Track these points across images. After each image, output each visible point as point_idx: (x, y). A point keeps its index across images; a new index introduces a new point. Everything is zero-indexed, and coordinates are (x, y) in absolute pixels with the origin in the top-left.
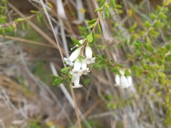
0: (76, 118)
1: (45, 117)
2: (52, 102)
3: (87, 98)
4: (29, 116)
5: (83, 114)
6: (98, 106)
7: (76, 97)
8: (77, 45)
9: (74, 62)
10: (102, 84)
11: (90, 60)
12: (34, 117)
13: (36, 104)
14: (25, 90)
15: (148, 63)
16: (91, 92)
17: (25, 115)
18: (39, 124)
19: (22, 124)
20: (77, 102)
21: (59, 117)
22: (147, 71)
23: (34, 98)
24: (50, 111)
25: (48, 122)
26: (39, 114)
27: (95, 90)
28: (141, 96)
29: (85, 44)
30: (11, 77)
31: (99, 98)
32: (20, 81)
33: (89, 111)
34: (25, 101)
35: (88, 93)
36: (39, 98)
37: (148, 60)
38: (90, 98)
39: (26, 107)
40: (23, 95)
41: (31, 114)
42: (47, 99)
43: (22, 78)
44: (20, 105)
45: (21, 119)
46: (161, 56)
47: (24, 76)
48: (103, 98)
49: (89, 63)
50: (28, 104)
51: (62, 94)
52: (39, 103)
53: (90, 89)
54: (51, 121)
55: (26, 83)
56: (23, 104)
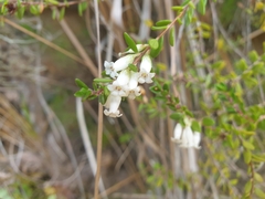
0: (93, 192)
1: (46, 178)
2: (63, 156)
3: (118, 166)
4: (21, 169)
5: (106, 188)
6: (133, 183)
7: (102, 159)
8: (131, 51)
9: (119, 72)
10: (147, 150)
11: (145, 76)
12: (29, 173)
13: (37, 153)
14: (26, 127)
15: (230, 123)
16: (127, 158)
17: (15, 166)
18: (33, 187)
19: (6, 179)
20: (101, 168)
21: (67, 182)
22: (226, 134)
23: (38, 144)
24: (56, 170)
25: (47, 186)
26: (37, 171)
27: (134, 156)
28: (205, 181)
29: (143, 52)
30: (12, 103)
31: (137, 170)
32: (24, 112)
33: (116, 187)
34: (22, 145)
35: (122, 158)
36: (45, 145)
37: (232, 117)
38: (123, 167)
39: (21, 155)
40: (23, 134)
41: (25, 168)
42: (57, 149)
43: (28, 108)
44: (11, 149)
45: (7, 171)
46: (253, 118)
47: (33, 106)
48: (143, 172)
49: (142, 81)
50: (24, 150)
51: (82, 149)
52: (43, 154)
53: (127, 152)
54: (53, 186)
55: (32, 117)
56: (16, 149)
